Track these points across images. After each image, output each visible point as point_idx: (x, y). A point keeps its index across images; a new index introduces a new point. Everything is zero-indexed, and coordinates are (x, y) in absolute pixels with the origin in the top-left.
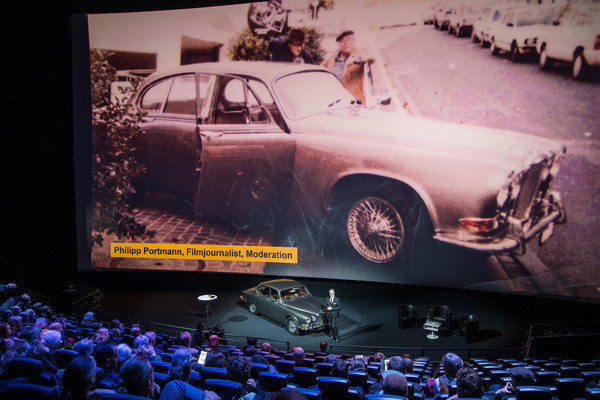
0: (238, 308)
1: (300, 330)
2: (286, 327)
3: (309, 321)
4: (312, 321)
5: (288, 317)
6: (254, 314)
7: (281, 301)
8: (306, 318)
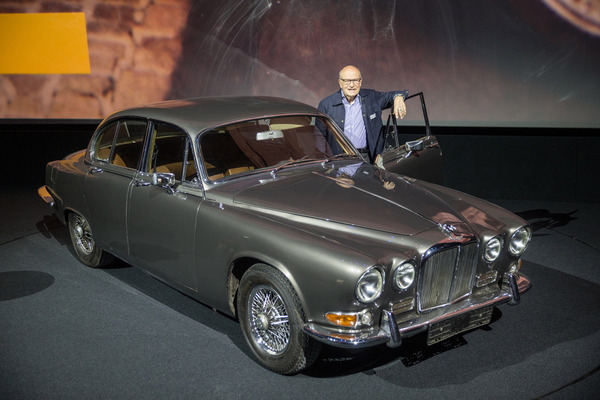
0: (38, 239)
1: (311, 344)
2: (233, 322)
3: (372, 292)
4: (391, 292)
5: (241, 265)
6: (89, 261)
7: (205, 185)
8: (354, 270)
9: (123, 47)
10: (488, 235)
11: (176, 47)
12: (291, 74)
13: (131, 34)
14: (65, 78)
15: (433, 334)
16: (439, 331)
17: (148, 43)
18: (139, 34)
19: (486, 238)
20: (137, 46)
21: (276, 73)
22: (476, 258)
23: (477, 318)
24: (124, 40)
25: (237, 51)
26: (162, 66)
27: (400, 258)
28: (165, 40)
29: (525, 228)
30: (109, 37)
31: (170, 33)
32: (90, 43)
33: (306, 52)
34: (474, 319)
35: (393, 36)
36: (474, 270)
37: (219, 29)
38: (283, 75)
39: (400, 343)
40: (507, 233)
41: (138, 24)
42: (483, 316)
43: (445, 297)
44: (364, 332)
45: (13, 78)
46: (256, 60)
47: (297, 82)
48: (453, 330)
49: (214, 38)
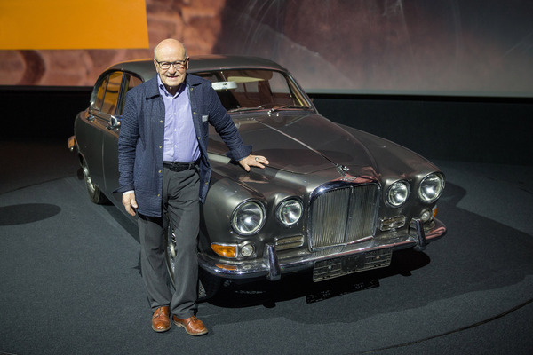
9: (174, 25)
10: (391, 179)
11: (217, 24)
12: (312, 47)
13: (180, 14)
14: (130, 52)
15: (320, 271)
16: (327, 269)
17: (194, 22)
18: (188, 13)
19: (388, 182)
20: (185, 25)
21: (298, 46)
22: (378, 202)
23: (373, 259)
24: (175, 19)
25: (266, 27)
26: (205, 41)
27: (283, 194)
28: (207, 19)
29: (437, 174)
30: (163, 17)
31: (212, 13)
32: (149, 22)
33: (325, 28)
34: (370, 260)
35: (402, 11)
36: (376, 213)
37: (251, 8)
38: (304, 48)
39: (279, 277)
40: (415, 179)
41: (186, 5)
42: (381, 258)
43: (340, 237)
44: (247, 264)
45: (91, 53)
46: (282, 35)
47: (317, 55)
48: (344, 269)
49: (247, 17)
